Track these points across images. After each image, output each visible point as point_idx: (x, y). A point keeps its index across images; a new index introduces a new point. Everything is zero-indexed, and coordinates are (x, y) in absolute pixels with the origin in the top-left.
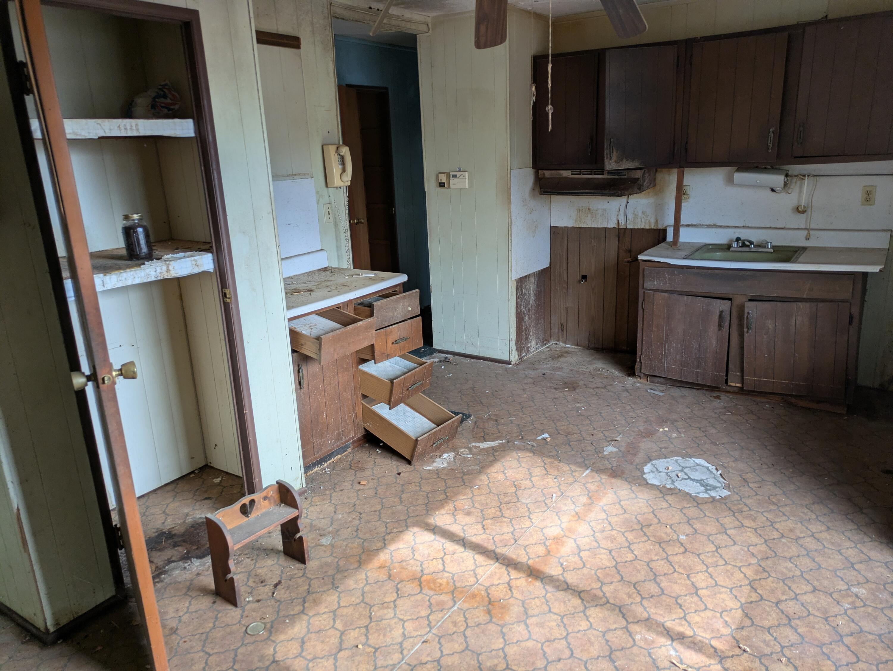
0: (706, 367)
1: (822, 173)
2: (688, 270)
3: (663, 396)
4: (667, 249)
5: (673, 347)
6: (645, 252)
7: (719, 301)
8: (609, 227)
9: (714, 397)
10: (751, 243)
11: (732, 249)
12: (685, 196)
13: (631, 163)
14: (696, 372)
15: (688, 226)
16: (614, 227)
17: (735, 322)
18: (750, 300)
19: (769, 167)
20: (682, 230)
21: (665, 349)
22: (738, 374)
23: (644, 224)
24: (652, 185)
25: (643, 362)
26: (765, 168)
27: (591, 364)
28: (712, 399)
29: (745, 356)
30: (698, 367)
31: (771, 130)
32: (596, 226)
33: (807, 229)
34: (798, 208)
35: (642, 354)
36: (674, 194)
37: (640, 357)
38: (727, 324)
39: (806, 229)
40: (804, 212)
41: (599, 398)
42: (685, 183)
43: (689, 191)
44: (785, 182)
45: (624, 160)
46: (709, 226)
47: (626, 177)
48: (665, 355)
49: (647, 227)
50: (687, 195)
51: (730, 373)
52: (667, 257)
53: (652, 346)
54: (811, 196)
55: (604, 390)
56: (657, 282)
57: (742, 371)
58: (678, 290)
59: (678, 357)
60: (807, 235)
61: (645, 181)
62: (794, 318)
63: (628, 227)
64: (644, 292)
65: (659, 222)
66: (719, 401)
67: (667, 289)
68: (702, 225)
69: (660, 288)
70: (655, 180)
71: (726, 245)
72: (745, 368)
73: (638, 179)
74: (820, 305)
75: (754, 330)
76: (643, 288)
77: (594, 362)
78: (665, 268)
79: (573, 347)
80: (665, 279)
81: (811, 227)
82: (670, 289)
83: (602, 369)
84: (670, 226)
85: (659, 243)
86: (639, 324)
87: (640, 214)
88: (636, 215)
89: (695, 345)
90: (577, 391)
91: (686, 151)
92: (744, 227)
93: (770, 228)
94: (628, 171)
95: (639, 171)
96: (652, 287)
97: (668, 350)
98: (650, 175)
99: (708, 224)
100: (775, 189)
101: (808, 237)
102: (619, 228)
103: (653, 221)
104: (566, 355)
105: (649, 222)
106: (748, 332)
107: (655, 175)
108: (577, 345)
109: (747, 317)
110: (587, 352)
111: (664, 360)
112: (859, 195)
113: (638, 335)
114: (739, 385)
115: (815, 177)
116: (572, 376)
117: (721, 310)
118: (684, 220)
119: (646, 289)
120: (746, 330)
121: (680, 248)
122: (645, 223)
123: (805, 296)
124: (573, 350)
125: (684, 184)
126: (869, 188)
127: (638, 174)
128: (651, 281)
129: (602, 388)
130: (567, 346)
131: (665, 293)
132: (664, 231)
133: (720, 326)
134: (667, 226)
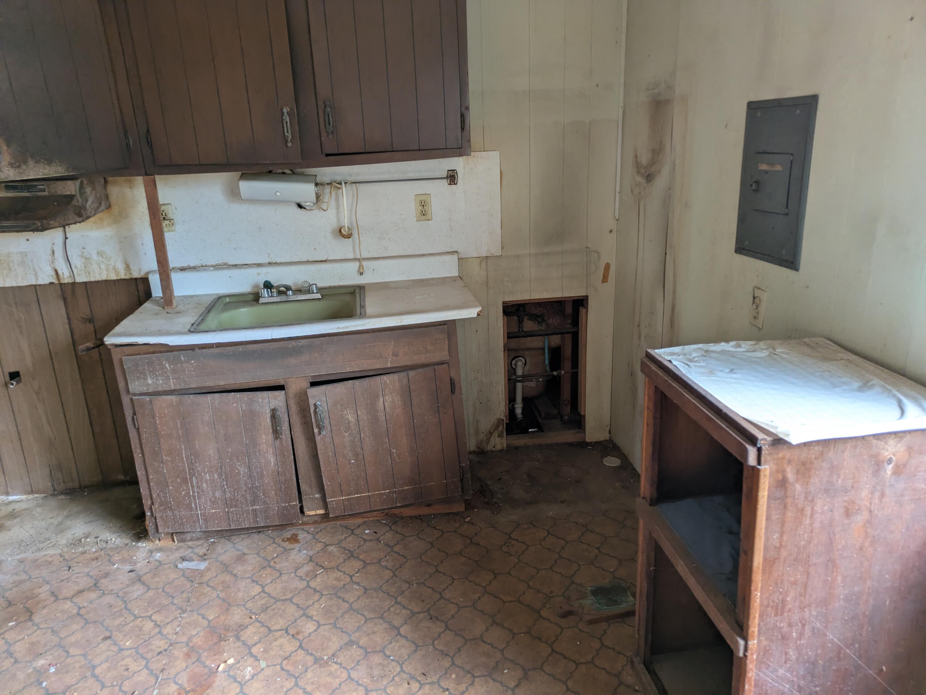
0: (267, 499)
1: (360, 179)
2: (204, 350)
3: (208, 569)
4: (157, 314)
5: (206, 481)
6: (118, 329)
7: (266, 394)
8: (41, 282)
9: (288, 539)
10: (288, 288)
11: (262, 300)
12: (167, 222)
13: (48, 168)
14: (252, 510)
15: (183, 269)
16: (52, 283)
17: (296, 420)
18: (314, 384)
19: (289, 172)
20: (175, 277)
21: (193, 487)
22: (317, 496)
23: (105, 272)
24: (103, 207)
25: (158, 515)
26: (283, 173)
27: (62, 531)
28: (287, 545)
29: (323, 469)
30: (253, 503)
31: (285, 110)
32: (14, 284)
33: (359, 260)
34: (340, 231)
35: (152, 503)
36: (147, 218)
37: (151, 508)
38: (285, 427)
39: (355, 259)
40: (349, 236)
41: (87, 622)
42: (161, 200)
43: (170, 212)
44: (317, 194)
45: (31, 163)
46: (217, 267)
47: (46, 193)
48: (194, 496)
49: (114, 278)
50: (170, 220)
51: (304, 497)
52: (160, 333)
53: (168, 486)
54: (354, 213)
55: (93, 595)
56: (152, 379)
57: (321, 489)
58: (193, 386)
59: (218, 494)
60: (359, 268)
61: (87, 201)
62: (381, 400)
63: (78, 280)
64: (131, 400)
65: (131, 267)
66: (297, 546)
67: (173, 388)
68: (206, 266)
69: (160, 389)
70: (107, 197)
71: (250, 294)
72: (326, 487)
73: (71, 197)
74: (412, 373)
75: (329, 429)
76: (128, 392)
77: (69, 523)
78: (161, 352)
79: (23, 497)
80: (166, 372)
81: (363, 256)
82: (178, 387)
83: (86, 538)
84: (153, 272)
85: (140, 303)
86: (135, 455)
87: (95, 257)
88: (87, 260)
89: (242, 470)
90: (37, 618)
91: (150, 144)
92: (270, 264)
93: (308, 262)
94: (48, 182)
95: (69, 182)
96: (145, 389)
97: (198, 487)
98: (94, 189)
99: (214, 264)
100: (303, 204)
101: (361, 271)
102: (61, 284)
103: (121, 267)
104: (8, 523)
105: (115, 269)
106: (320, 433)
107: (106, 189)
108: (32, 492)
109: (315, 412)
110: (53, 502)
111: (195, 504)
112: (412, 208)
113: (139, 473)
114: (321, 512)
115: (354, 185)
116: (24, 577)
117: (272, 407)
118: (174, 261)
119: (135, 395)
120: (316, 430)
121: (178, 309)
122: (107, 270)
123: (389, 365)
124: (23, 506)
125: (161, 203)
126: (422, 198)
127: (70, 188)
128: (139, 378)
129: (89, 589)
130: (11, 498)
131: (171, 395)
132: (145, 281)
133: (276, 433)
134: (148, 273)
